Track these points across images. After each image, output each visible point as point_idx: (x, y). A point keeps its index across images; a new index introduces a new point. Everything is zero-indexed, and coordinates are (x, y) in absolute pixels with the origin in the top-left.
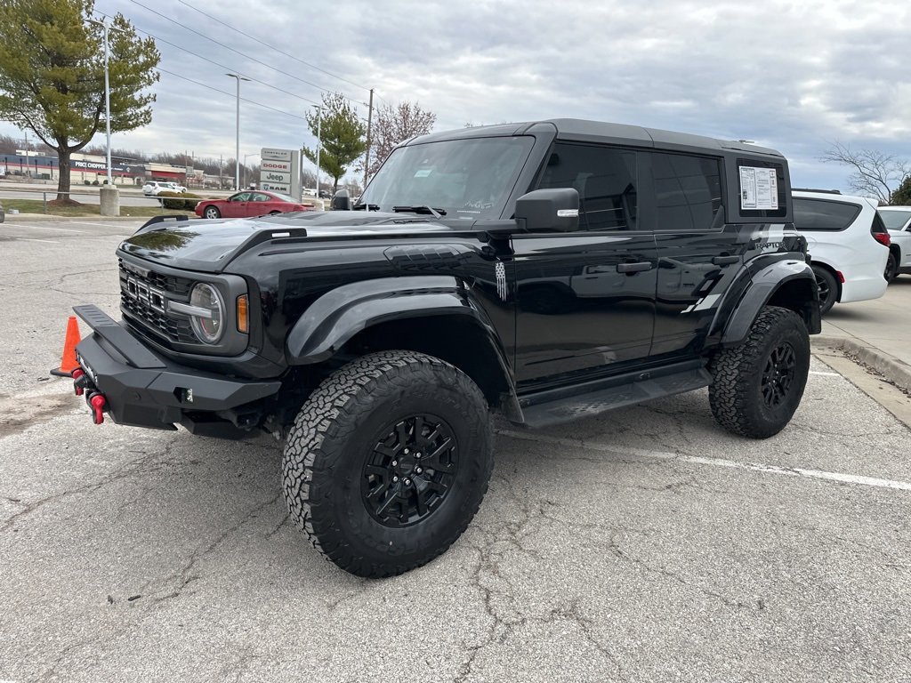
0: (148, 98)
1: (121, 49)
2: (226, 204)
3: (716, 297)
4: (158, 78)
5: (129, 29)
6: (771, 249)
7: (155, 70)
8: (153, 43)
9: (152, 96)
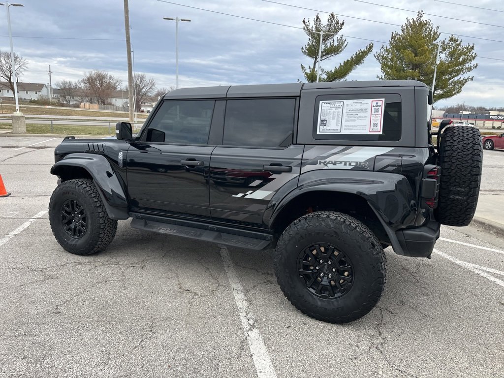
0: (468, 79)
1: (451, 54)
2: (498, 139)
3: (268, 193)
4: (476, 67)
5: (458, 42)
6: (342, 166)
7: (474, 62)
8: (472, 48)
9: (470, 77)
